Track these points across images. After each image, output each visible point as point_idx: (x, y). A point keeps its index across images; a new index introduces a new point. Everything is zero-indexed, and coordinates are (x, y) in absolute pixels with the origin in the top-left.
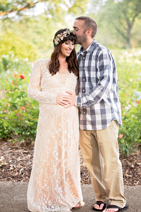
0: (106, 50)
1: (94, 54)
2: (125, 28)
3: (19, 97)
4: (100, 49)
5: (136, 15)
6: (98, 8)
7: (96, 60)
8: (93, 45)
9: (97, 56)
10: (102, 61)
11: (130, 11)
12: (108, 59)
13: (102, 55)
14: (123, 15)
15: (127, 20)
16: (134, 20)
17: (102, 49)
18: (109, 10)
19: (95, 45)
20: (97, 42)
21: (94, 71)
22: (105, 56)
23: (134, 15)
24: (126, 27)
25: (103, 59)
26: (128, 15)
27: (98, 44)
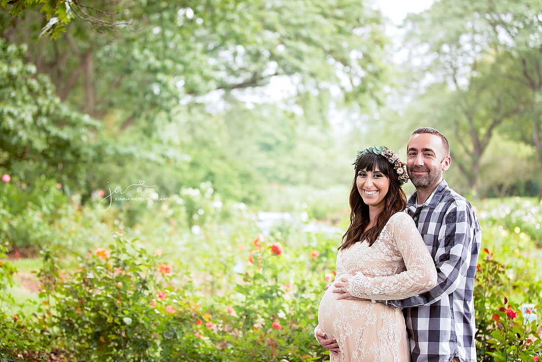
0: (465, 204)
1: (438, 209)
2: (467, 151)
3: (263, 297)
4: (452, 200)
5: (496, 123)
6: (407, 99)
7: (440, 222)
8: (440, 192)
9: (443, 214)
10: (452, 226)
11: (483, 112)
12: (466, 223)
13: (454, 212)
14: (464, 120)
15: (474, 133)
16: (489, 134)
17: (455, 199)
18: (434, 106)
19: (443, 193)
20: (448, 186)
21: (430, 245)
22: (460, 215)
23: (490, 122)
24: (471, 148)
25: (455, 221)
26: (477, 122)
27: (450, 190)
